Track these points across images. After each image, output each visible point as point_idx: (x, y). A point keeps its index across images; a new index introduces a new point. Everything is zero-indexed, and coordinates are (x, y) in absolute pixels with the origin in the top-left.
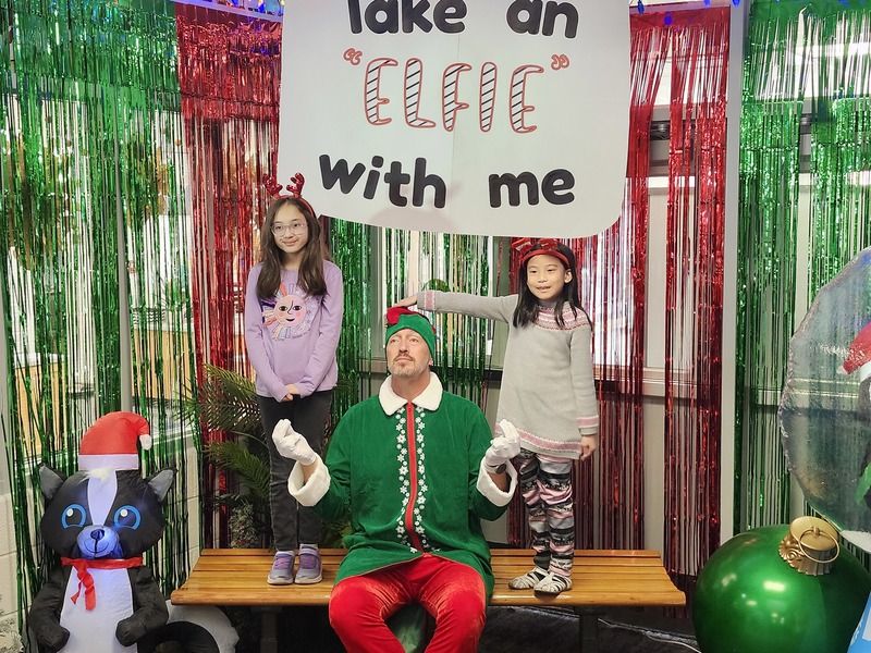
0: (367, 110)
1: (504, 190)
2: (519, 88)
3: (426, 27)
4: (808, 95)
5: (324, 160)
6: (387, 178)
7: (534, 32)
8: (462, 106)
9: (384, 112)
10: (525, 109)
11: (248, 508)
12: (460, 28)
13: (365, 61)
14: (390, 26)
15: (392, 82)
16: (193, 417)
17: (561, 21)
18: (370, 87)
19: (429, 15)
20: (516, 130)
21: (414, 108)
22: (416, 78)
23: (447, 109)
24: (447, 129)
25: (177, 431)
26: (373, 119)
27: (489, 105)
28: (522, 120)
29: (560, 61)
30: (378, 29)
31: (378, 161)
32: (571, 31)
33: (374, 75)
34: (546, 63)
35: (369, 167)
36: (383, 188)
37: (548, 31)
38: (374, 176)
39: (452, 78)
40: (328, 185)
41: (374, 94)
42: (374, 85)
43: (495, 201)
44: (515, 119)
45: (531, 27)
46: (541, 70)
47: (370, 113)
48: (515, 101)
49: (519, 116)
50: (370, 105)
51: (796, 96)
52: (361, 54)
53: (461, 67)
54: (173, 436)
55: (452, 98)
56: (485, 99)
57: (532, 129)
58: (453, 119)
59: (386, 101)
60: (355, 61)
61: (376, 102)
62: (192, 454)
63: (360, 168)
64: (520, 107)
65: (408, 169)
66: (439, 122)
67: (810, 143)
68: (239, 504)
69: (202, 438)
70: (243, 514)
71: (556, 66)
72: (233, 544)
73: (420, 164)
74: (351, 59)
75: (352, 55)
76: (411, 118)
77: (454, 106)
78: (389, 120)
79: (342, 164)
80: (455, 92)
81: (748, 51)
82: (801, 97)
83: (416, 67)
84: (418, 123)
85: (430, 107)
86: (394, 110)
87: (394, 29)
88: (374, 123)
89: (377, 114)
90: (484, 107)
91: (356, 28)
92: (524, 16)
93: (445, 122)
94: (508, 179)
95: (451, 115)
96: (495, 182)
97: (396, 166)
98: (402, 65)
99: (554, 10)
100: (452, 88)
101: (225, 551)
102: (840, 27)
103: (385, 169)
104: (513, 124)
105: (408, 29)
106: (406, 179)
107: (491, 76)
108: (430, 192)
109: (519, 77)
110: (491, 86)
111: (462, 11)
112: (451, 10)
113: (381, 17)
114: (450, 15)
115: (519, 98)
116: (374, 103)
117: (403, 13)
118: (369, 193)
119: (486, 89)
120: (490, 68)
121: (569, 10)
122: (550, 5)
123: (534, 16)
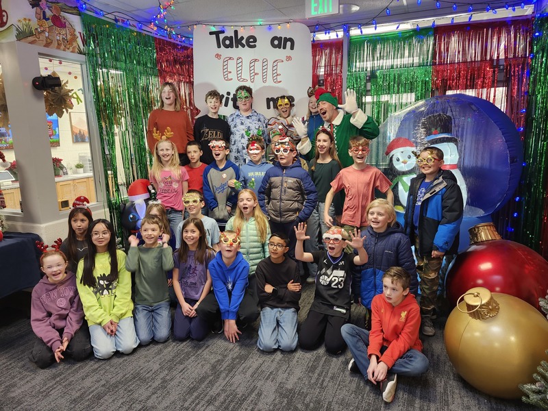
0: (224, 75)
1: (271, 103)
2: (275, 68)
3: (243, 46)
4: (369, 69)
6: (232, 99)
7: (280, 48)
8: (256, 74)
9: (230, 76)
10: (277, 75)
12: (255, 46)
13: (222, 58)
14: (231, 46)
15: (232, 65)
17: (289, 44)
19: (244, 42)
20: (275, 82)
21: (240, 75)
22: (240, 64)
23: (251, 75)
24: (252, 82)
26: (226, 79)
28: (276, 79)
29: (289, 58)
30: (227, 47)
31: (228, 94)
32: (292, 48)
33: (226, 63)
34: (284, 60)
35: (226, 96)
36: (231, 103)
37: (284, 48)
38: (227, 99)
39: (252, 64)
41: (226, 70)
42: (226, 67)
43: (269, 107)
44: (274, 78)
45: (279, 46)
46: (282, 61)
47: (225, 77)
48: (274, 72)
49: (276, 77)
52: (221, 56)
53: (256, 60)
55: (253, 71)
56: (264, 71)
57: (280, 82)
58: (254, 78)
59: (230, 72)
60: (219, 58)
64: (276, 74)
66: (249, 80)
71: (287, 60)
75: (218, 56)
76: (239, 78)
77: (253, 74)
78: (232, 79)
80: (254, 69)
81: (349, 55)
82: (366, 70)
83: (240, 60)
84: (241, 79)
85: (246, 74)
86: (233, 75)
87: (232, 47)
89: (227, 77)
90: (264, 74)
91: (219, 46)
92: (276, 42)
93: (251, 80)
94: (272, 99)
96: (268, 100)
98: (235, 59)
99: (286, 40)
102: (378, 47)
103: (231, 96)
104: (274, 80)
105: (237, 47)
107: (266, 63)
109: (275, 64)
110: (266, 67)
111: (255, 40)
112: (252, 40)
113: (228, 42)
114: (251, 42)
115: (275, 71)
116: (226, 73)
117: (235, 41)
118: (226, 105)
119: (264, 68)
120: (265, 61)
121: (291, 40)
122: (285, 38)
123: (279, 43)
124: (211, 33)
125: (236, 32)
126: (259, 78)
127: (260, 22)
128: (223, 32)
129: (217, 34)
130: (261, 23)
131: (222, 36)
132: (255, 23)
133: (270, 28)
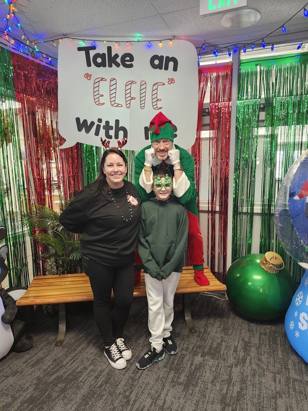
0: (95, 99)
2: (155, 92)
3: (118, 65)
4: (262, 97)
5: (78, 120)
6: (104, 127)
7: (161, 69)
8: (133, 98)
9: (102, 100)
10: (157, 100)
11: (53, 259)
12: (131, 66)
13: (93, 78)
14: (103, 64)
15: (104, 88)
16: (28, 225)
17: (171, 64)
18: (96, 90)
19: (119, 60)
20: (154, 109)
21: (114, 99)
22: (114, 86)
23: (127, 99)
24: (127, 108)
25: (20, 230)
26: (98, 103)
27: (144, 98)
28: (156, 104)
29: (171, 81)
30: (98, 65)
31: (100, 120)
32: (175, 69)
33: (97, 85)
34: (166, 82)
35: (96, 123)
36: (102, 132)
37: (166, 68)
38: (98, 127)
39: (129, 87)
40: (80, 130)
41: (97, 93)
42: (97, 89)
43: (147, 137)
44: (154, 104)
45: (159, 67)
46: (164, 84)
47: (96, 100)
49: (155, 103)
50: (96, 97)
51: (258, 97)
52: (91, 76)
53: (132, 82)
54: (18, 233)
55: (129, 95)
56: (142, 96)
57: (160, 108)
58: (130, 103)
59: (102, 96)
60: (89, 78)
61: (98, 96)
62: (28, 239)
63: (93, 123)
64: (156, 99)
65: (112, 124)
67: (263, 115)
68: (49, 258)
69: (32, 233)
70: (50, 262)
71: (170, 83)
72: (47, 273)
73: (117, 122)
74: (87, 78)
75: (88, 76)
76: (113, 103)
77: (130, 98)
78: (104, 104)
79: (85, 121)
80: (130, 92)
82: (260, 98)
83: (114, 82)
84: (115, 105)
85: (120, 99)
86: (105, 99)
87: (105, 66)
88: (98, 105)
89: (99, 101)
90: (142, 99)
91: (89, 65)
92: (157, 62)
93: (126, 105)
95: (129, 102)
96: (147, 130)
97: (107, 123)
98: (109, 81)
99: (169, 59)
100: (129, 91)
101: (45, 277)
103: (103, 124)
104: (153, 106)
105: (110, 66)
106: (111, 128)
107: (144, 86)
108: (121, 133)
109: (155, 87)
110: (144, 91)
111: (132, 59)
112: (128, 58)
113: (99, 60)
114: (127, 61)
115: (155, 96)
116: (97, 96)
117: (108, 60)
118: (97, 133)
119: (142, 91)
120: (144, 83)
121: (175, 60)
122: (167, 57)
123: (160, 62)
124: (80, 49)
125: (109, 49)
126: (135, 103)
127: (138, 36)
128: (94, 48)
129: (87, 50)
130: (140, 39)
131: (92, 53)
132: (132, 39)
133: (149, 45)
